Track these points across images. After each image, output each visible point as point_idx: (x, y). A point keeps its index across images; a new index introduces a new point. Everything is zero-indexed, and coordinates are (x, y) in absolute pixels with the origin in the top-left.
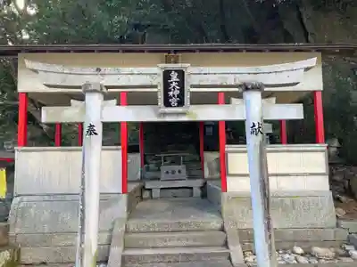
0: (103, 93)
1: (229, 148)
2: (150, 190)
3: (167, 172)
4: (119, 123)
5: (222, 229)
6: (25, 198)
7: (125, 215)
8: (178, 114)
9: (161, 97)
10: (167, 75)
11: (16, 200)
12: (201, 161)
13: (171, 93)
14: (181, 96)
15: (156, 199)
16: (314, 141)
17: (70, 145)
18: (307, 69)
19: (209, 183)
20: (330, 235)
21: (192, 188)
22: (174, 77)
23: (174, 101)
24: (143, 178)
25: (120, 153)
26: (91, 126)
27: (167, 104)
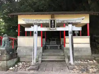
0: (38, 25)
1: (66, 37)
2: (48, 47)
3: (52, 43)
4: (41, 31)
5: (64, 55)
6: (20, 48)
7: (42, 52)
8: (54, 29)
9: (50, 26)
10: (51, 21)
11: (18, 48)
12: (60, 40)
13: (52, 25)
14: (54, 25)
15: (49, 49)
16: (87, 35)
17: (28, 36)
18: (83, 19)
19: (62, 46)
20: (90, 58)
21: (58, 47)
22: (53, 21)
23: (53, 27)
24: (46, 44)
25: (41, 38)
26: (35, 32)
27: (51, 27)
